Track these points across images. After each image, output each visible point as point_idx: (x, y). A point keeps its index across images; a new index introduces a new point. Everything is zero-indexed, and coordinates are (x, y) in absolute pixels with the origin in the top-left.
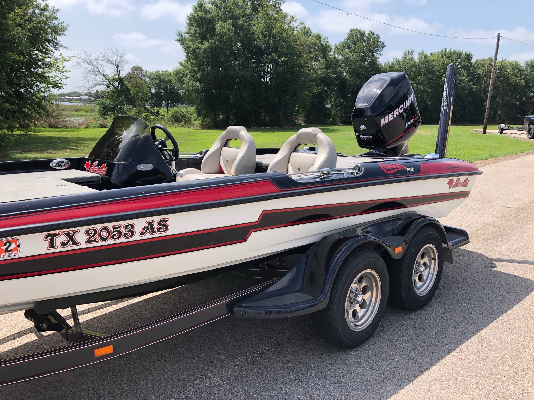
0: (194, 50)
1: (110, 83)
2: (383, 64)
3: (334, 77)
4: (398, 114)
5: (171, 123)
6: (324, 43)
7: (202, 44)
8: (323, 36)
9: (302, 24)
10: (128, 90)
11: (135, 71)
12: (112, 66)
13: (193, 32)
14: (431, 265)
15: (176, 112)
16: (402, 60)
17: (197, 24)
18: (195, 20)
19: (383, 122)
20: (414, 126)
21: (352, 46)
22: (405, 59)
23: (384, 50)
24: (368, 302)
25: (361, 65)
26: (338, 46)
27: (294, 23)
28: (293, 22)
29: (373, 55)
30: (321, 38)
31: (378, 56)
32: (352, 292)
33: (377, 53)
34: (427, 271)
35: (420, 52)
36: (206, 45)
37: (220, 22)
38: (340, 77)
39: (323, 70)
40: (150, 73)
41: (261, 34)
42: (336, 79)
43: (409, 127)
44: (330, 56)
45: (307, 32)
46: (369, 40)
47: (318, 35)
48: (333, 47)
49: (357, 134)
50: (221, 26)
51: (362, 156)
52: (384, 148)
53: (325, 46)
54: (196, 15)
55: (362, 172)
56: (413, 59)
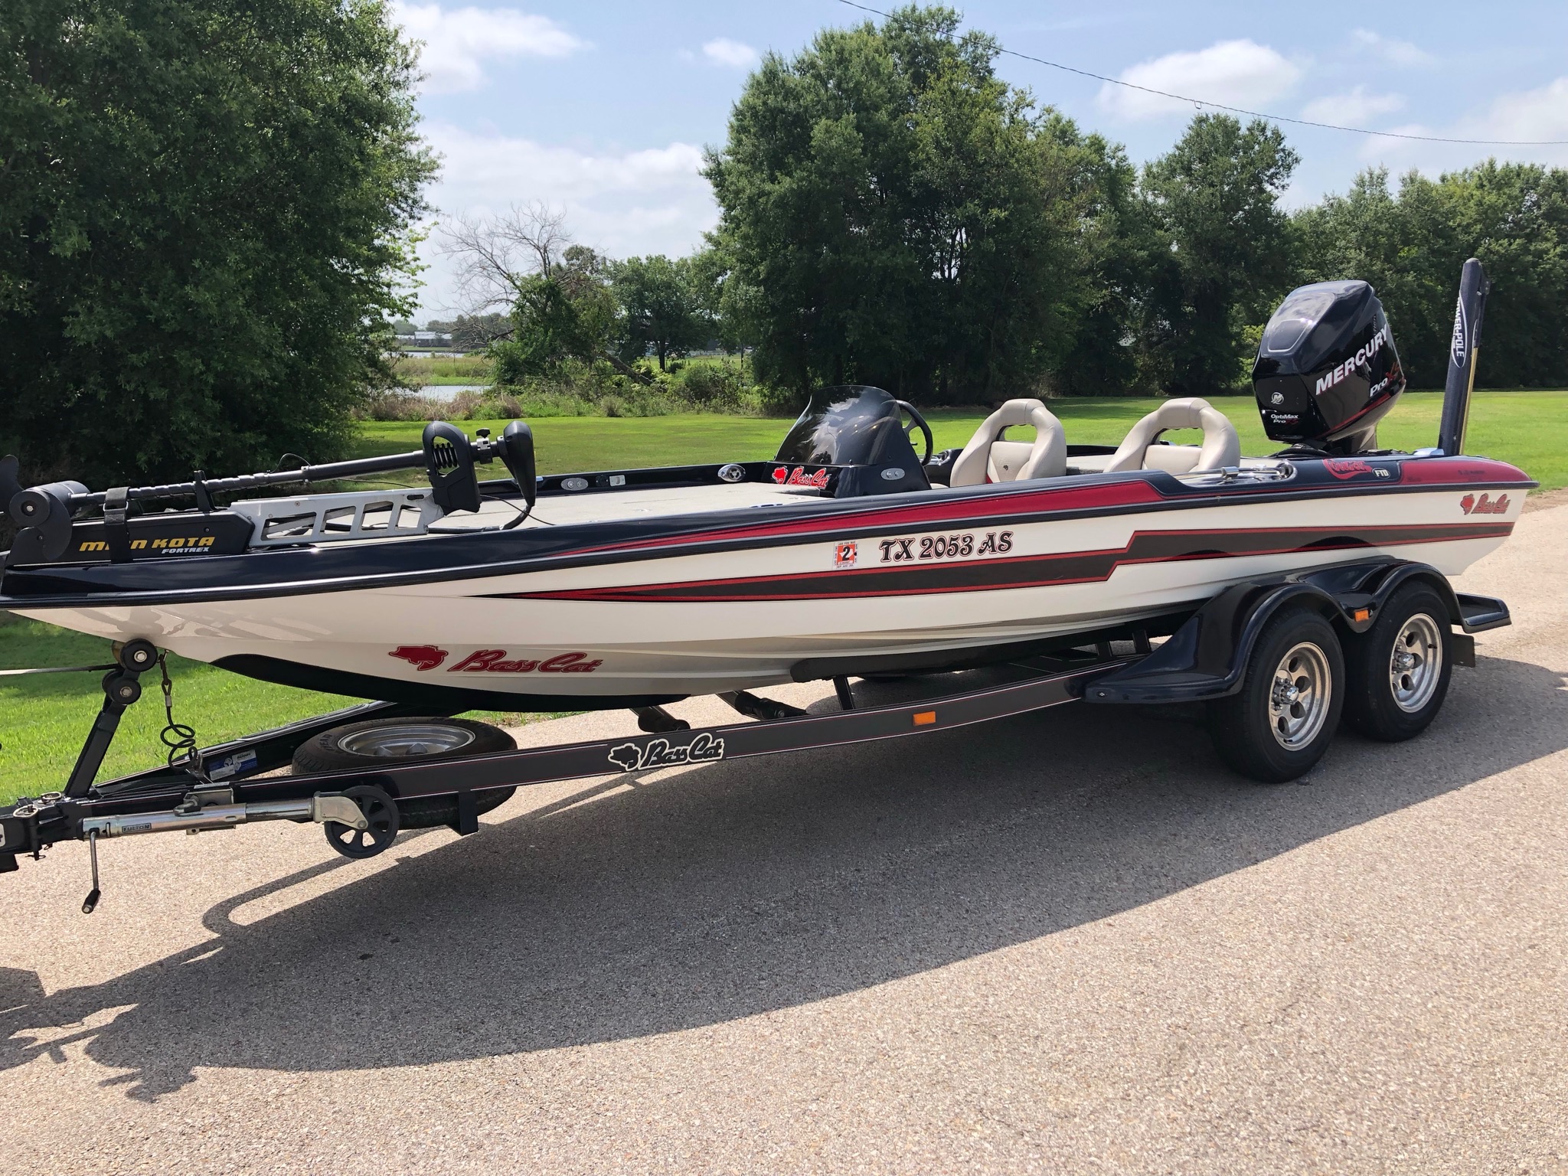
0: (752, 201)
1: (525, 297)
2: (1290, 216)
3: (1142, 257)
4: (1353, 369)
5: (685, 402)
6: (1113, 163)
7: (773, 183)
8: (1111, 141)
9: (1049, 111)
10: (572, 315)
11: (574, 261)
12: (531, 250)
13: (750, 149)
14: (1426, 656)
15: (697, 371)
16: (1349, 201)
17: (761, 128)
18: (755, 115)
19: (1321, 386)
20: (1389, 393)
21: (1196, 166)
22: (1359, 198)
23: (1293, 172)
24: (1305, 706)
25: (1225, 221)
26: (1155, 170)
27: (1027, 111)
28: (1023, 108)
29: (1262, 191)
30: (1104, 148)
31: (1275, 192)
32: (1278, 684)
33: (1272, 184)
34: (1419, 670)
35: (1406, 176)
36: (787, 183)
37: (823, 121)
38: (1160, 257)
39: (1112, 240)
40: (614, 263)
41: (935, 148)
42: (1147, 263)
43: (1379, 395)
44: (1130, 199)
45: (1064, 133)
46: (1248, 147)
47: (1097, 139)
48: (1140, 173)
49: (1264, 412)
50: (827, 131)
51: (1276, 456)
52: (1324, 439)
53: (1117, 171)
54: (759, 102)
55: (1293, 476)
56: (1383, 198)
